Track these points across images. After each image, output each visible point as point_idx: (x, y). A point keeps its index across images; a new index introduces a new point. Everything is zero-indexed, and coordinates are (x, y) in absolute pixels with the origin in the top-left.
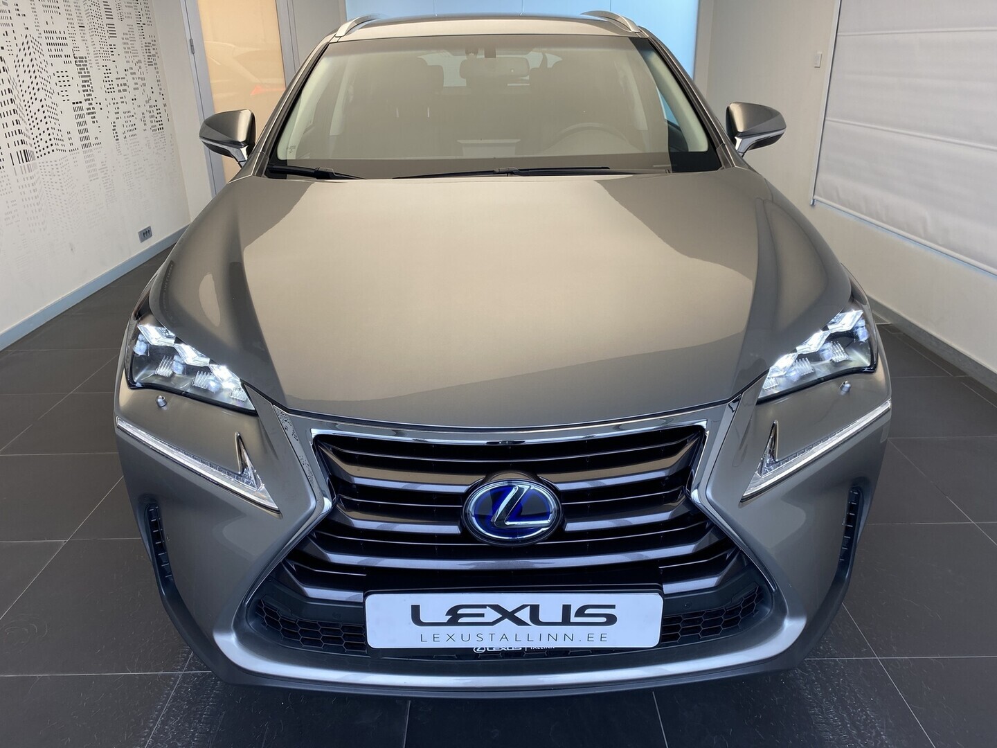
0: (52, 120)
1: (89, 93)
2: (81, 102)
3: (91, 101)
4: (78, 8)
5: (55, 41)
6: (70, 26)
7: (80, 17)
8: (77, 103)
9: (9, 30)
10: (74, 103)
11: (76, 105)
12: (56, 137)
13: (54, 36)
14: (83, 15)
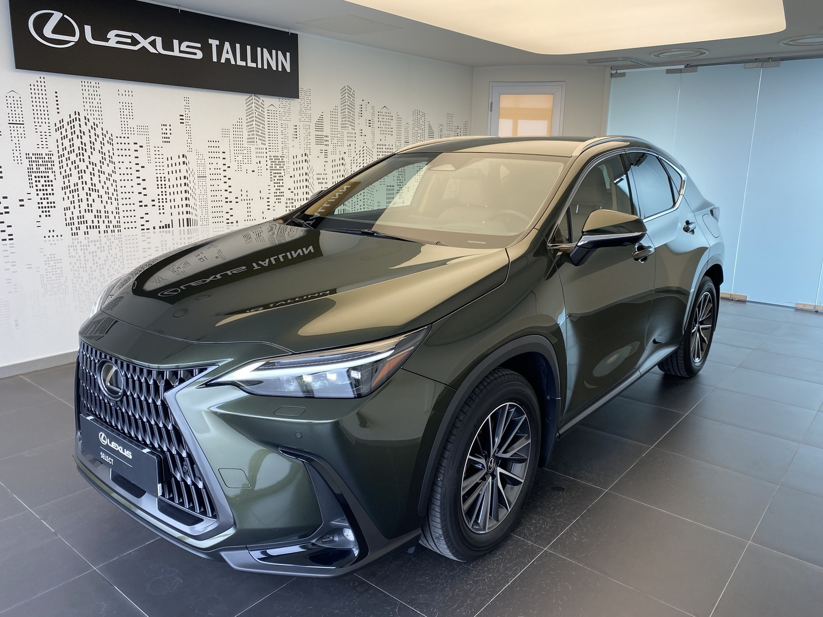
0: (369, 195)
1: (402, 181)
2: (393, 186)
3: (402, 186)
4: (407, 131)
5: (384, 150)
6: (397, 142)
7: (407, 137)
8: (390, 186)
9: (352, 143)
10: (387, 186)
11: (389, 187)
12: (368, 203)
13: (384, 147)
14: (410, 135)
